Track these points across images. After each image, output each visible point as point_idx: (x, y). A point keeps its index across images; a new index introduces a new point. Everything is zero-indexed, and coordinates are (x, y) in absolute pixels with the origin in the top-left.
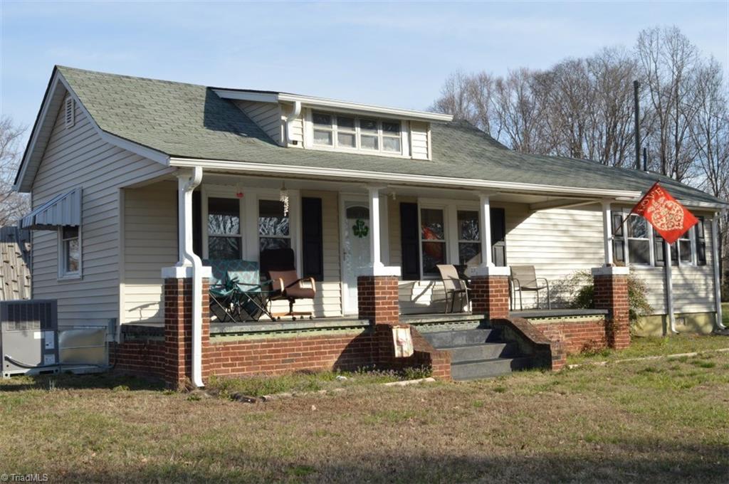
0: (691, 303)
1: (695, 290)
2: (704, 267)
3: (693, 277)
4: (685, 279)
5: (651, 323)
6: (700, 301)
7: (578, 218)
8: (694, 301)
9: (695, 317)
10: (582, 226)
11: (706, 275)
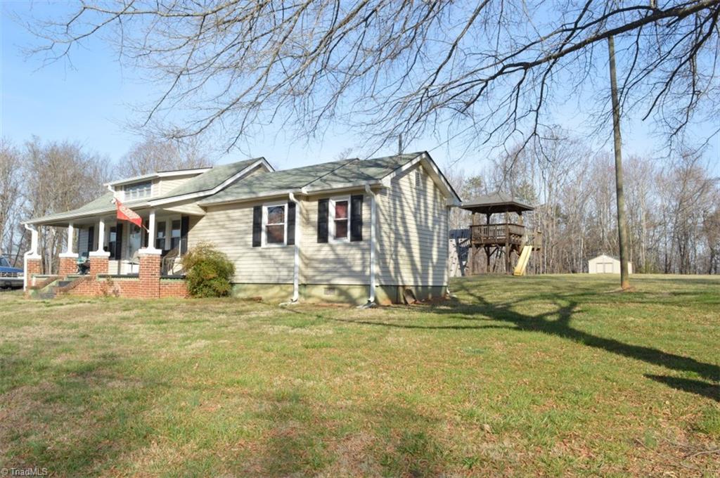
0: (343, 276)
1: (348, 264)
2: (362, 243)
3: (347, 252)
4: (336, 254)
5: (285, 290)
6: (352, 274)
7: (231, 215)
8: (346, 274)
9: (348, 289)
10: (233, 220)
11: (364, 251)
